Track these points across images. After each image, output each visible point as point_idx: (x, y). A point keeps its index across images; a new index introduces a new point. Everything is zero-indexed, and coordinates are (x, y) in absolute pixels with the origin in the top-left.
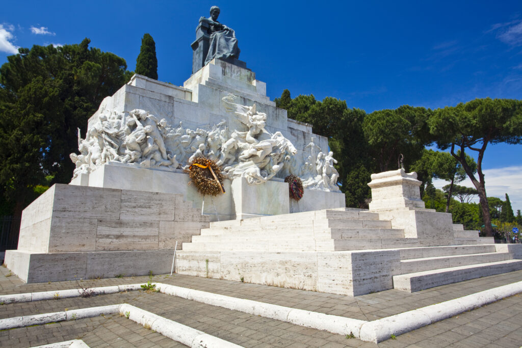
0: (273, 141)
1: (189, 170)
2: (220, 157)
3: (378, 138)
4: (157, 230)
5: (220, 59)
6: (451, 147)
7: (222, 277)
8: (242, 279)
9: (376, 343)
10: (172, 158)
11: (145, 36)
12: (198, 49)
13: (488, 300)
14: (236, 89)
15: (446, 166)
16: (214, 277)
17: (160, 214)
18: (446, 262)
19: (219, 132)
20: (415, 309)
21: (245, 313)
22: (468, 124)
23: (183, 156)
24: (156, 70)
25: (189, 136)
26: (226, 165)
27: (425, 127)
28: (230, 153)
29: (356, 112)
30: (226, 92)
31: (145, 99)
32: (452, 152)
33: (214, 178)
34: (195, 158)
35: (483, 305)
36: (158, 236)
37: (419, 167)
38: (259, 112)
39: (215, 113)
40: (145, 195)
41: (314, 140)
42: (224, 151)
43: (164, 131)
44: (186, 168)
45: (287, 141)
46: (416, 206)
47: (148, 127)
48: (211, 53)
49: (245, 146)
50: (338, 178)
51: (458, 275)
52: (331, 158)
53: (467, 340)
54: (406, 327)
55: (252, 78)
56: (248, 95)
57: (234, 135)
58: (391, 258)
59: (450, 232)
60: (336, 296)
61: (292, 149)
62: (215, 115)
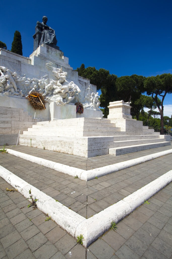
0: (69, 86)
1: (28, 98)
2: (44, 92)
3: (121, 88)
4: (10, 125)
5: (46, 44)
6: (152, 94)
7: (37, 147)
8: (44, 148)
9: (87, 181)
10: (20, 91)
11: (16, 32)
12: (36, 39)
13: (149, 159)
14: (53, 60)
15: (149, 102)
16: (34, 147)
17: (12, 118)
18: (136, 143)
19: (44, 80)
20: (113, 164)
21: (38, 164)
22: (160, 84)
23: (26, 91)
24: (22, 50)
25: (29, 81)
26: (47, 96)
27: (142, 84)
28: (49, 90)
29: (113, 76)
30: (48, 61)
31: (5, 61)
32: (152, 96)
33: (40, 102)
34: (32, 92)
35: (146, 161)
36: (11, 128)
37: (139, 102)
38: (64, 72)
39: (42, 71)
40: (3, 108)
41: (90, 87)
42: (46, 89)
43: (15, 78)
44: (27, 97)
45: (76, 86)
46: (128, 117)
47: (6, 75)
48: (42, 41)
49: (56, 88)
50: (100, 104)
51: (140, 148)
52: (97, 95)
53: (131, 178)
54: (104, 173)
55: (62, 55)
56: (59, 63)
57: (51, 82)
58: (109, 140)
59: (141, 129)
60: (80, 157)
61: (79, 90)
62: (43, 72)
